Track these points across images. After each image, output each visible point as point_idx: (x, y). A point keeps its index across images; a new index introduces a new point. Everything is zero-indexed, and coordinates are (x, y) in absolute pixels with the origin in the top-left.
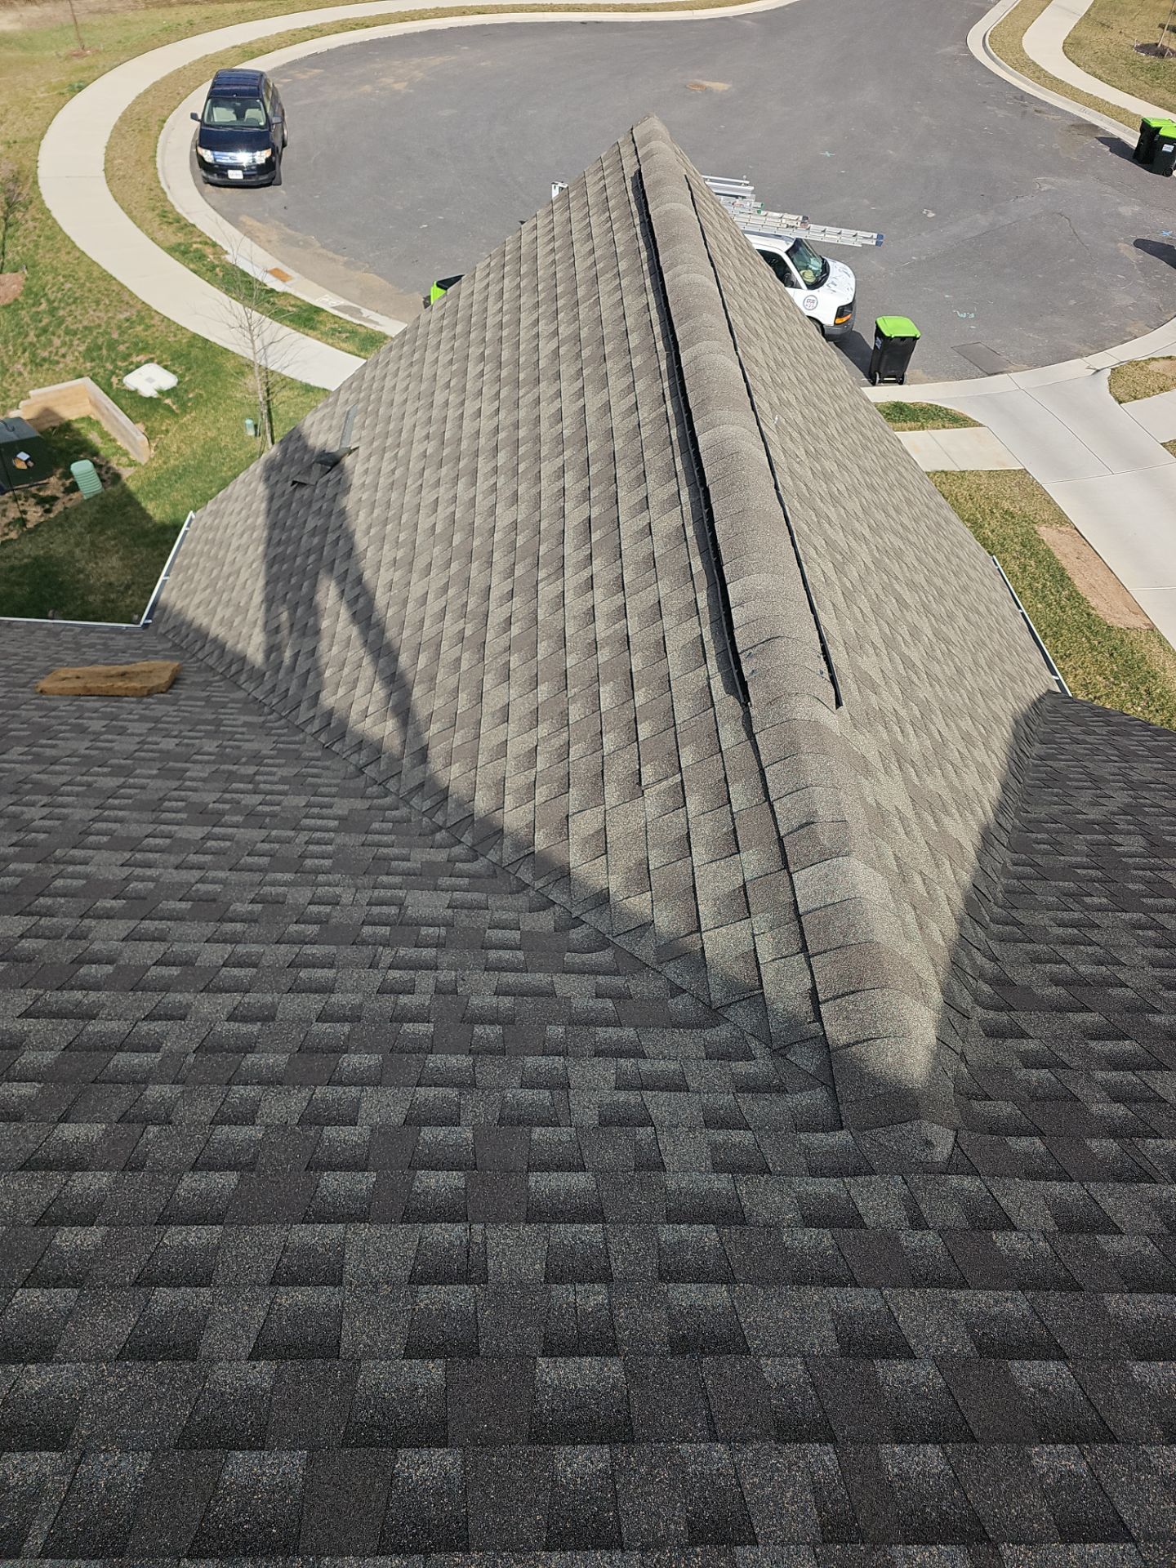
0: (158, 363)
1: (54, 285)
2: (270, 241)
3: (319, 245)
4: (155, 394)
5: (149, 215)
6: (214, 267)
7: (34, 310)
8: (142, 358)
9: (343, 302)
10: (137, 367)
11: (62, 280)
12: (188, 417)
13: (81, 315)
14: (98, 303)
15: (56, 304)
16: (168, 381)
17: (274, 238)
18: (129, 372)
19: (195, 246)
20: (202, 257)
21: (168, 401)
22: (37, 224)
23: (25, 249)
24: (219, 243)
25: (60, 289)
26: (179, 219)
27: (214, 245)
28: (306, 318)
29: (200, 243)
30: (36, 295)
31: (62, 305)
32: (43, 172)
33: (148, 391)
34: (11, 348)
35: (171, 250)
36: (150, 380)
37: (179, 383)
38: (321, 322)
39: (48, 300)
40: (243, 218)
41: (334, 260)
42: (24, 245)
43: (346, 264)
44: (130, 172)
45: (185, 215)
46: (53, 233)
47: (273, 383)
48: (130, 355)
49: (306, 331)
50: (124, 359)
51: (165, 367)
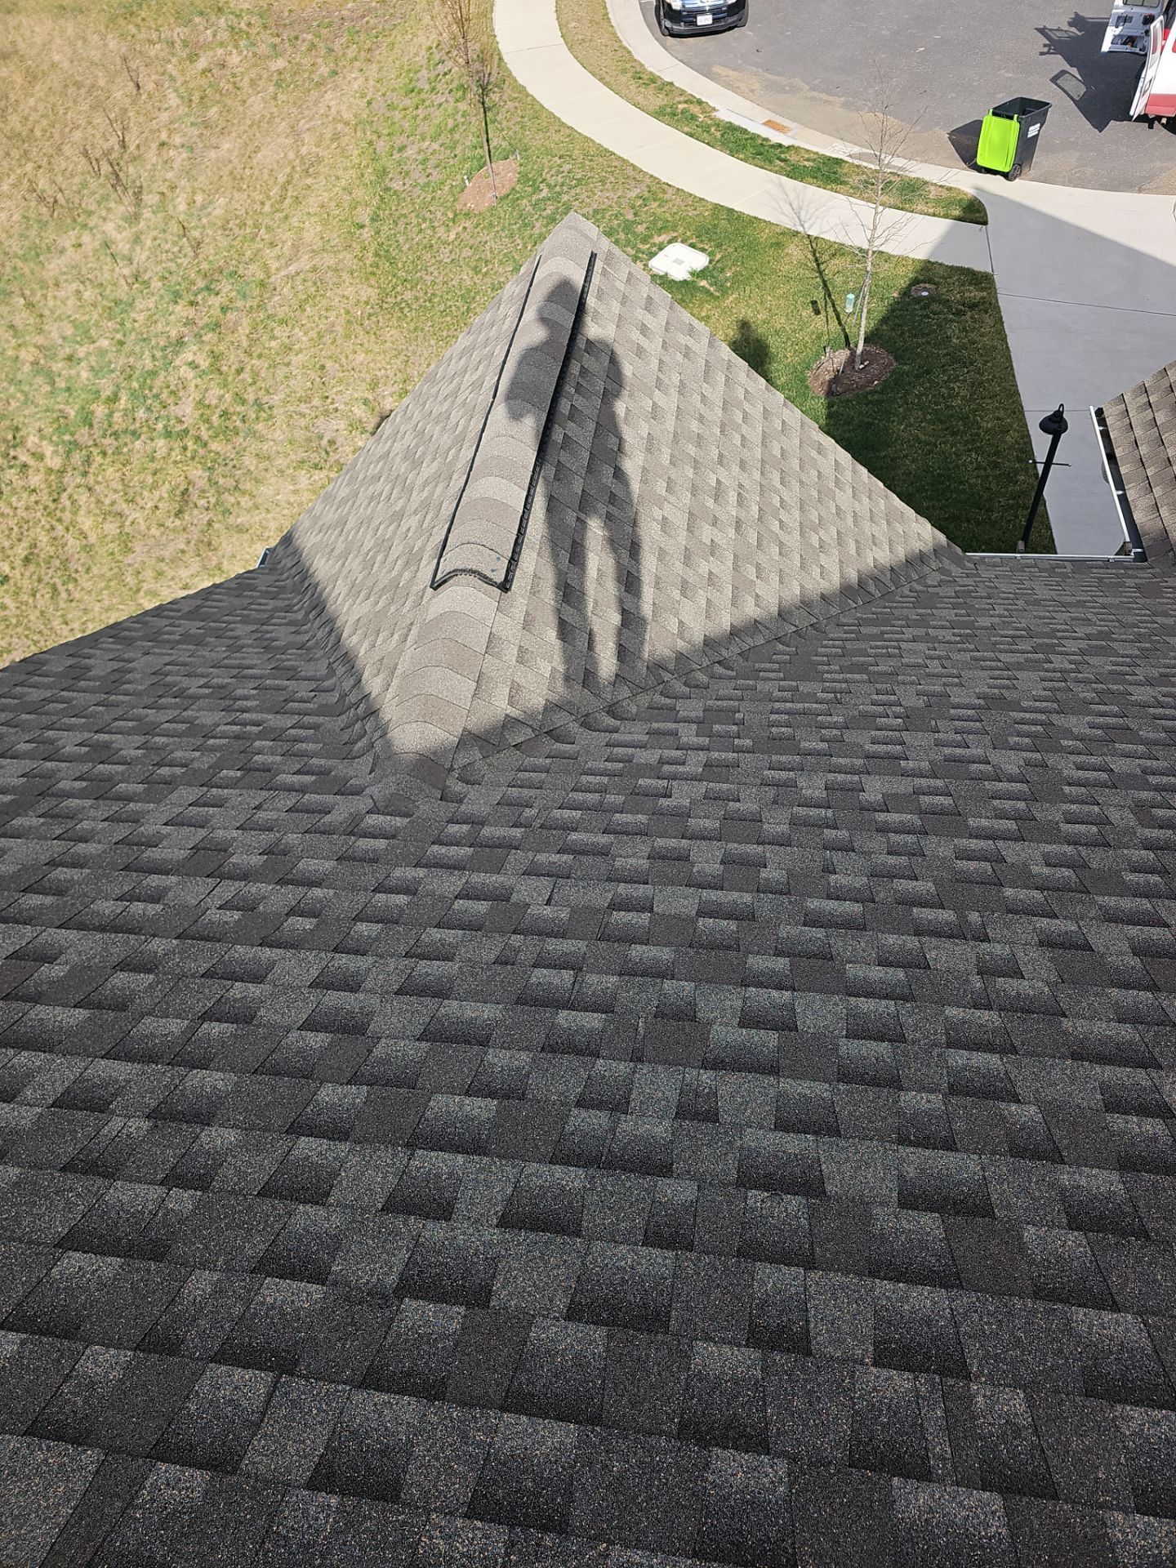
0: (682, 242)
1: (551, 168)
2: (752, 91)
3: (807, 87)
4: (687, 277)
5: (623, 79)
6: (709, 127)
7: (535, 197)
8: (664, 238)
9: (856, 150)
10: (661, 249)
11: (559, 162)
12: (731, 298)
13: (589, 197)
14: (603, 182)
15: (558, 189)
16: (700, 261)
17: (756, 86)
18: (652, 255)
19: (681, 107)
20: (694, 118)
21: (703, 283)
22: (517, 104)
23: (511, 133)
24: (704, 100)
25: (559, 172)
26: (653, 79)
27: (700, 102)
28: (828, 173)
29: (686, 102)
30: (534, 181)
31: (565, 188)
32: (504, 47)
33: (680, 274)
34: (519, 241)
35: (659, 114)
36: (679, 262)
37: (710, 262)
38: (845, 174)
39: (549, 186)
40: (717, 69)
41: (829, 102)
42: (509, 129)
43: (845, 105)
44: (589, 34)
45: (658, 74)
46: (536, 110)
47: (819, 252)
48: (651, 236)
49: (834, 186)
50: (645, 241)
51: (692, 246)
